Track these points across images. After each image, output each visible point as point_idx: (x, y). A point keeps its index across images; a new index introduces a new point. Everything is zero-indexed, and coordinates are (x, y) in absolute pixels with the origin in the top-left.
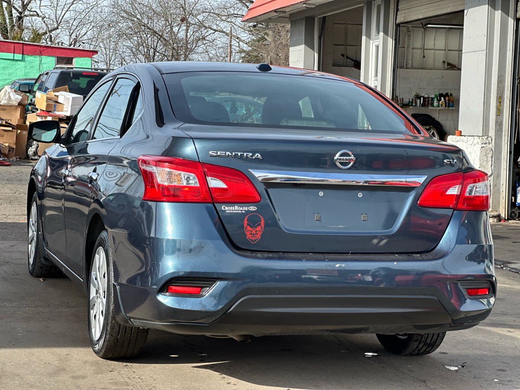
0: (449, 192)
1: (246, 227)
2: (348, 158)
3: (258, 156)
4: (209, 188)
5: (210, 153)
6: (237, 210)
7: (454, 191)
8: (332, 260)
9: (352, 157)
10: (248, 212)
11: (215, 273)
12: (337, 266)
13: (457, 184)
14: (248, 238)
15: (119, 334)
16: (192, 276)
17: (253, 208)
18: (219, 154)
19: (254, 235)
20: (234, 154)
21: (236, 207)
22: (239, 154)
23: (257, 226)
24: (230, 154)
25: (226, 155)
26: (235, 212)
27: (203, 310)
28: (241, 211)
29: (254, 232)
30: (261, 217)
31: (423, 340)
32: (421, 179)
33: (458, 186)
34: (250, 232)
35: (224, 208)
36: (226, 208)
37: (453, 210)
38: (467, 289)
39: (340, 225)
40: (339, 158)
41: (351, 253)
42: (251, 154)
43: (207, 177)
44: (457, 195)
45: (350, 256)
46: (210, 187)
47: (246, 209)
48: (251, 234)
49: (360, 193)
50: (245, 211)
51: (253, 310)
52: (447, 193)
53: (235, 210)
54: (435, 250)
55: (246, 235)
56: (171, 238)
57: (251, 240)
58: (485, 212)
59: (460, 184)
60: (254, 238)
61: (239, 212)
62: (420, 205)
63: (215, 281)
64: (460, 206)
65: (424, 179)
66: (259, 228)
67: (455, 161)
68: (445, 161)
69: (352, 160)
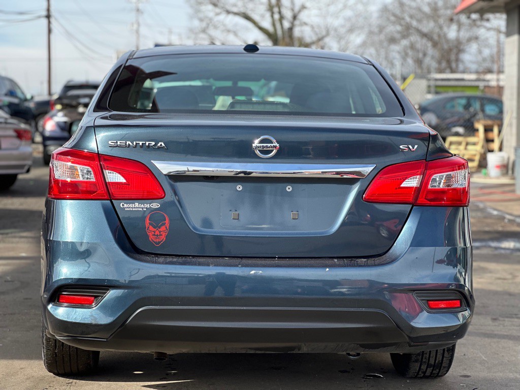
0: (405, 184)
1: (148, 227)
2: (269, 145)
3: (161, 145)
4: (106, 183)
5: (110, 142)
6: (137, 208)
7: (412, 182)
8: (247, 266)
9: (275, 144)
10: (150, 210)
11: (106, 280)
12: (253, 272)
13: (418, 175)
14: (150, 240)
15: (56, 347)
16: (80, 283)
17: (155, 205)
18: (119, 143)
19: (157, 236)
20: (135, 144)
21: (137, 204)
22: (141, 143)
23: (162, 225)
24: (131, 144)
25: (126, 144)
26: (135, 209)
27: (94, 322)
28: (142, 208)
29: (158, 233)
30: (166, 216)
31: (424, 360)
32: (368, 169)
33: (418, 177)
34: (153, 233)
35: (123, 205)
36: (125, 205)
37: (411, 206)
38: (428, 300)
39: (264, 224)
40: (258, 145)
41: (278, 258)
42: (153, 143)
43: (104, 170)
44: (416, 188)
45: (276, 261)
46: (107, 181)
47: (148, 206)
48: (154, 235)
49: (289, 187)
50: (146, 208)
52: (402, 185)
53: (135, 208)
54: (387, 255)
55: (148, 236)
56: (69, 241)
57: (154, 242)
58: (462, 208)
59: (420, 174)
60: (157, 240)
61: (139, 209)
62: (367, 200)
63: (108, 290)
64: (421, 200)
65: (371, 168)
66: (163, 228)
67: (416, 146)
68: (401, 147)
69: (275, 147)
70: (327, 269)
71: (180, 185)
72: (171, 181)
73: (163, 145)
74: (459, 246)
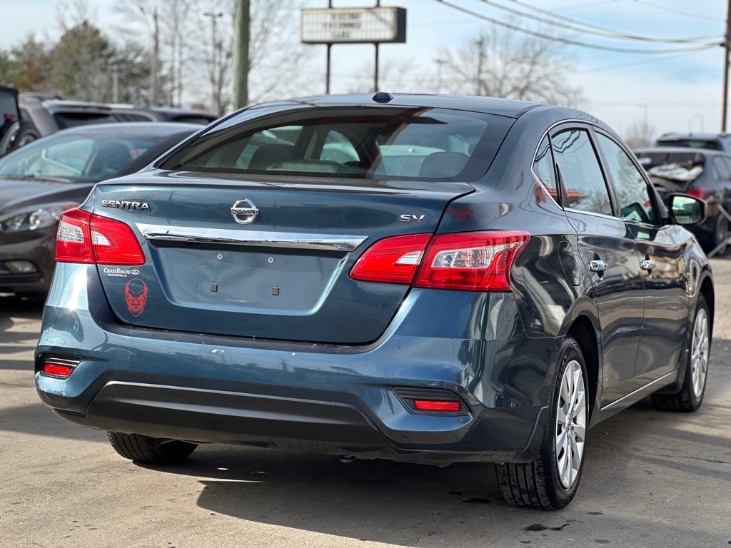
0: (402, 261)
1: (128, 296)
2: (246, 209)
3: (145, 206)
4: (92, 245)
5: (103, 202)
6: (119, 274)
8: (211, 343)
9: (254, 208)
10: (130, 276)
12: (214, 351)
14: (129, 309)
17: (135, 272)
18: (109, 203)
19: (136, 305)
20: (123, 203)
21: (118, 270)
22: (128, 204)
23: (140, 294)
25: (115, 204)
28: (123, 275)
29: (136, 302)
30: (144, 283)
32: (357, 241)
33: (419, 252)
34: (132, 302)
35: (106, 270)
36: (108, 271)
37: (408, 287)
38: (414, 399)
40: (237, 209)
41: (256, 338)
42: (138, 204)
43: (92, 232)
44: (415, 266)
45: (254, 342)
46: (93, 243)
47: (128, 272)
48: (133, 304)
49: (271, 258)
50: (127, 274)
51: (117, 400)
52: (398, 262)
53: (116, 274)
54: (375, 343)
55: (127, 306)
57: (133, 312)
59: (422, 250)
60: (136, 310)
61: (121, 275)
62: (355, 278)
64: (421, 281)
65: (361, 240)
66: (141, 297)
67: (422, 217)
68: (402, 216)
69: (253, 212)
70: (294, 354)
71: (162, 251)
72: (152, 246)
73: (147, 206)
74: (473, 337)
